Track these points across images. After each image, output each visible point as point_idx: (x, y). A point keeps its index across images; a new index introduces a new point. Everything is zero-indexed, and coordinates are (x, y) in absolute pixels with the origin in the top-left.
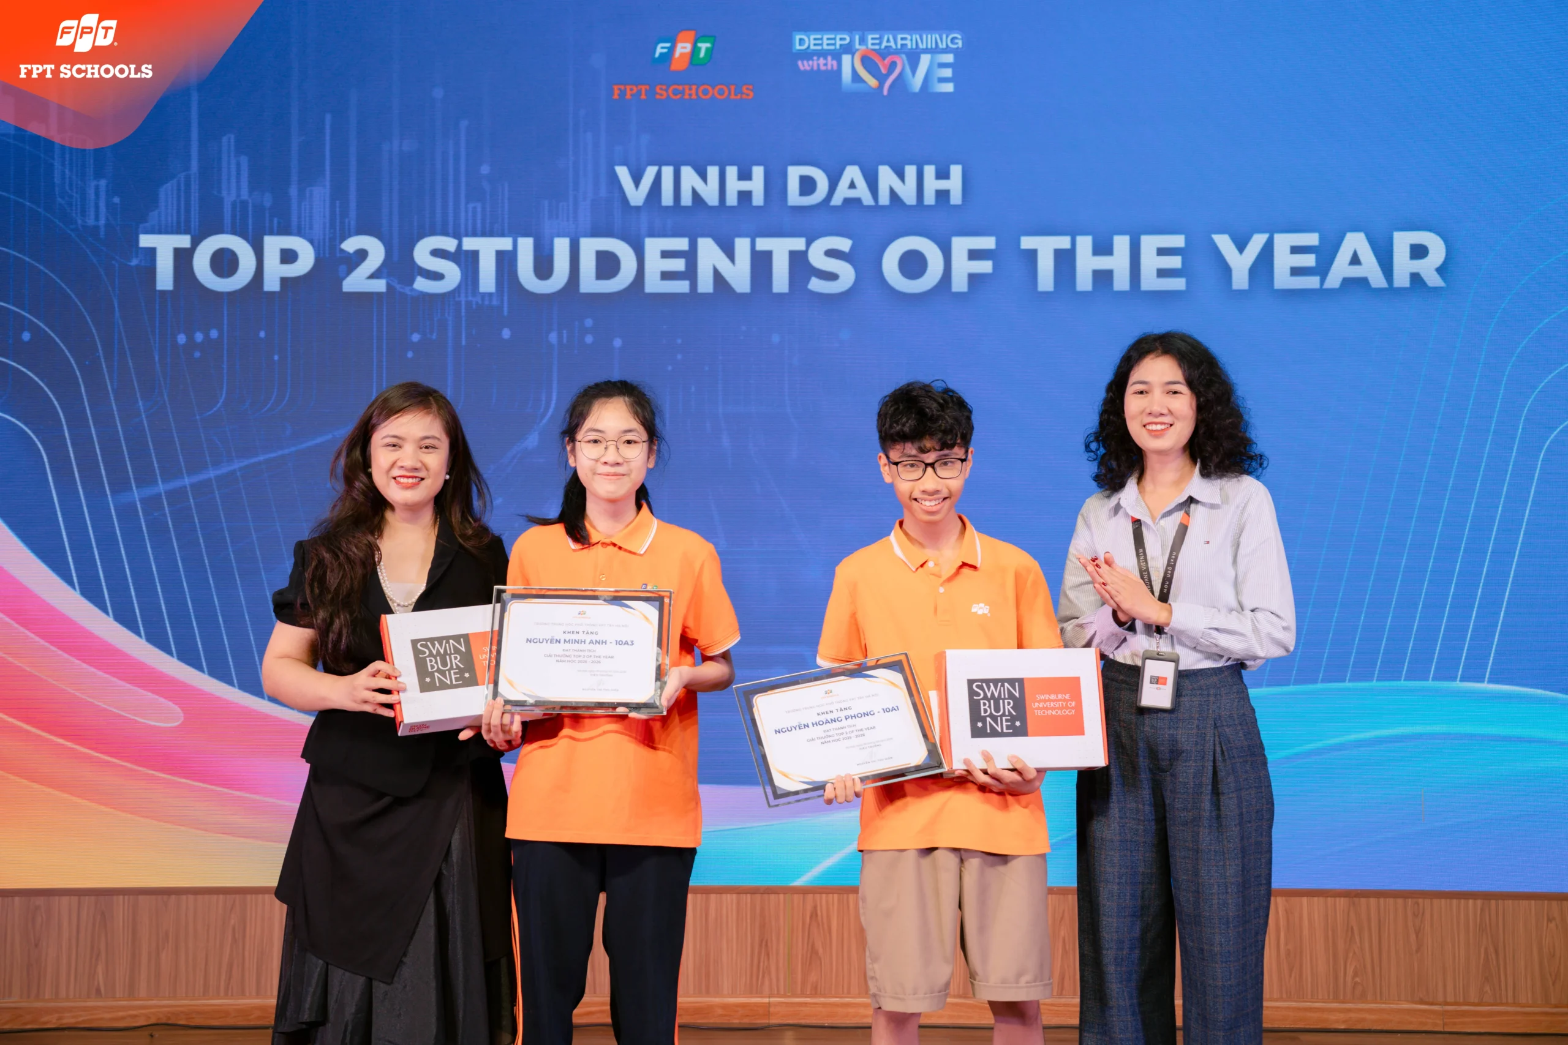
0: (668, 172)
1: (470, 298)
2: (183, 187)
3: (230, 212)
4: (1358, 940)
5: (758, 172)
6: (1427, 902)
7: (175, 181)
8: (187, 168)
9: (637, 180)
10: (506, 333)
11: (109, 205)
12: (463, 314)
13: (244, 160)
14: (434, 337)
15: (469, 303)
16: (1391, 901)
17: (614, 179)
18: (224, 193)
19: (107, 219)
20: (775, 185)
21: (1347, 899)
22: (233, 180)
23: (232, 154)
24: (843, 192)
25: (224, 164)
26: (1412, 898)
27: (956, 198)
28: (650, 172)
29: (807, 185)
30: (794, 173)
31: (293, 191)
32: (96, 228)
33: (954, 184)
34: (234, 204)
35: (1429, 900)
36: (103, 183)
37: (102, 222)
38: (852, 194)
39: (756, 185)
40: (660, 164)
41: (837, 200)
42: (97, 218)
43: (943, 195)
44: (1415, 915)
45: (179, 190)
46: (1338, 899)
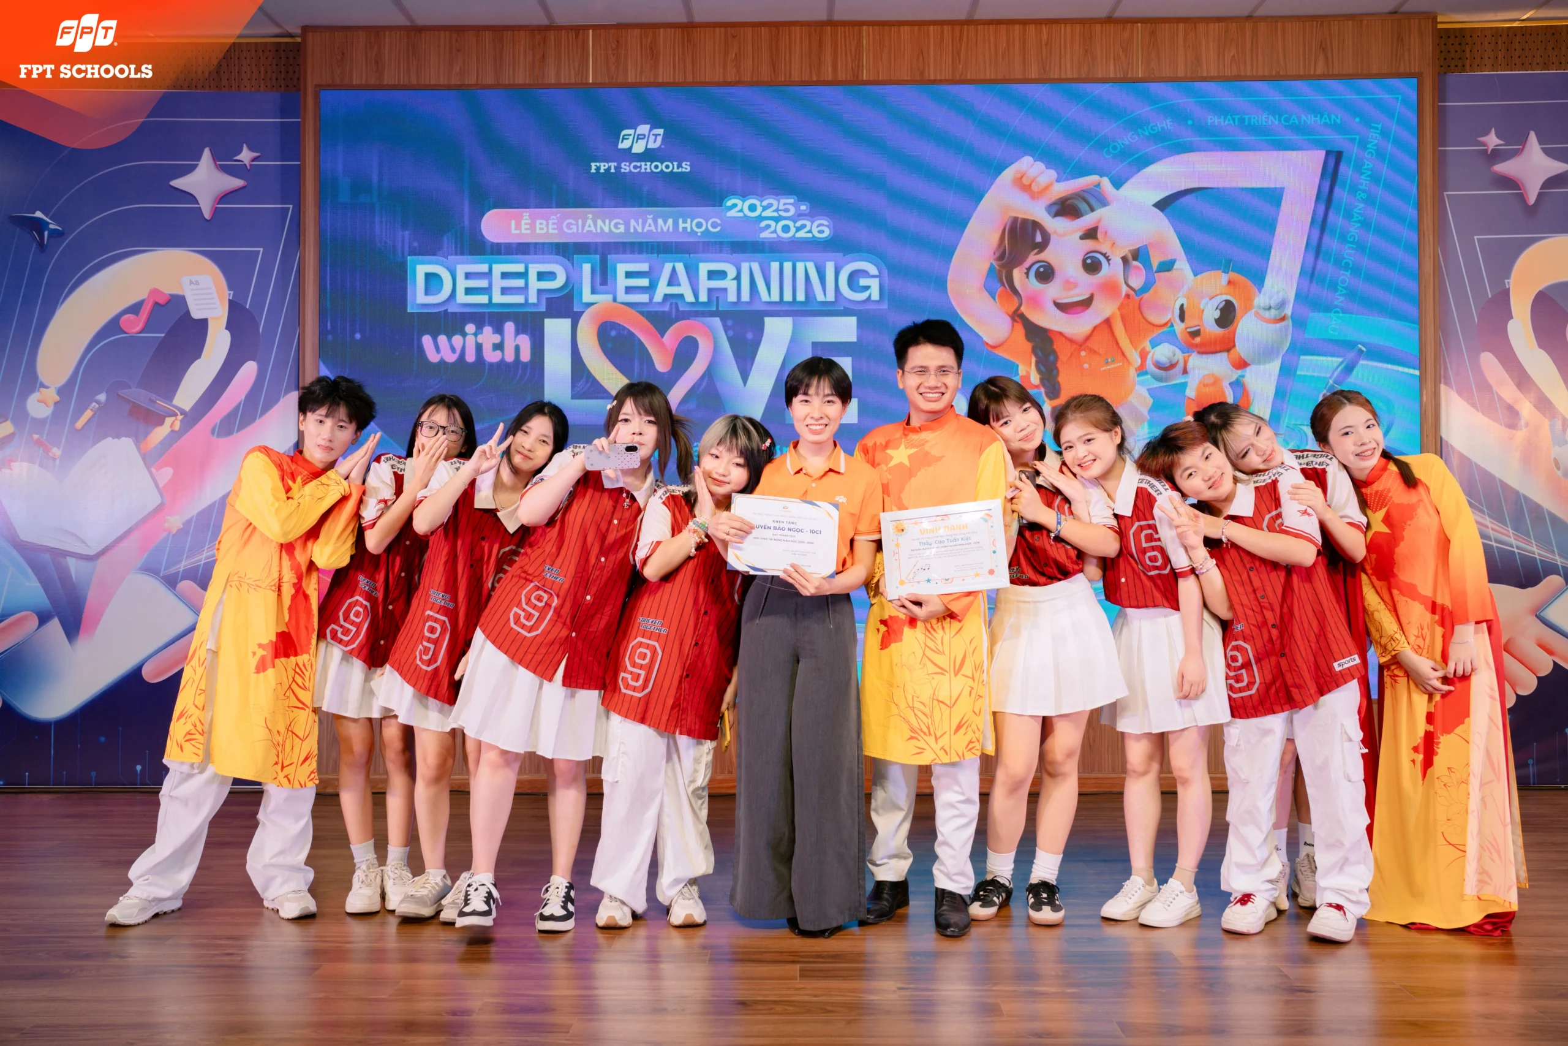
7: (453, 231)
36: (407, 233)
42: (403, 256)
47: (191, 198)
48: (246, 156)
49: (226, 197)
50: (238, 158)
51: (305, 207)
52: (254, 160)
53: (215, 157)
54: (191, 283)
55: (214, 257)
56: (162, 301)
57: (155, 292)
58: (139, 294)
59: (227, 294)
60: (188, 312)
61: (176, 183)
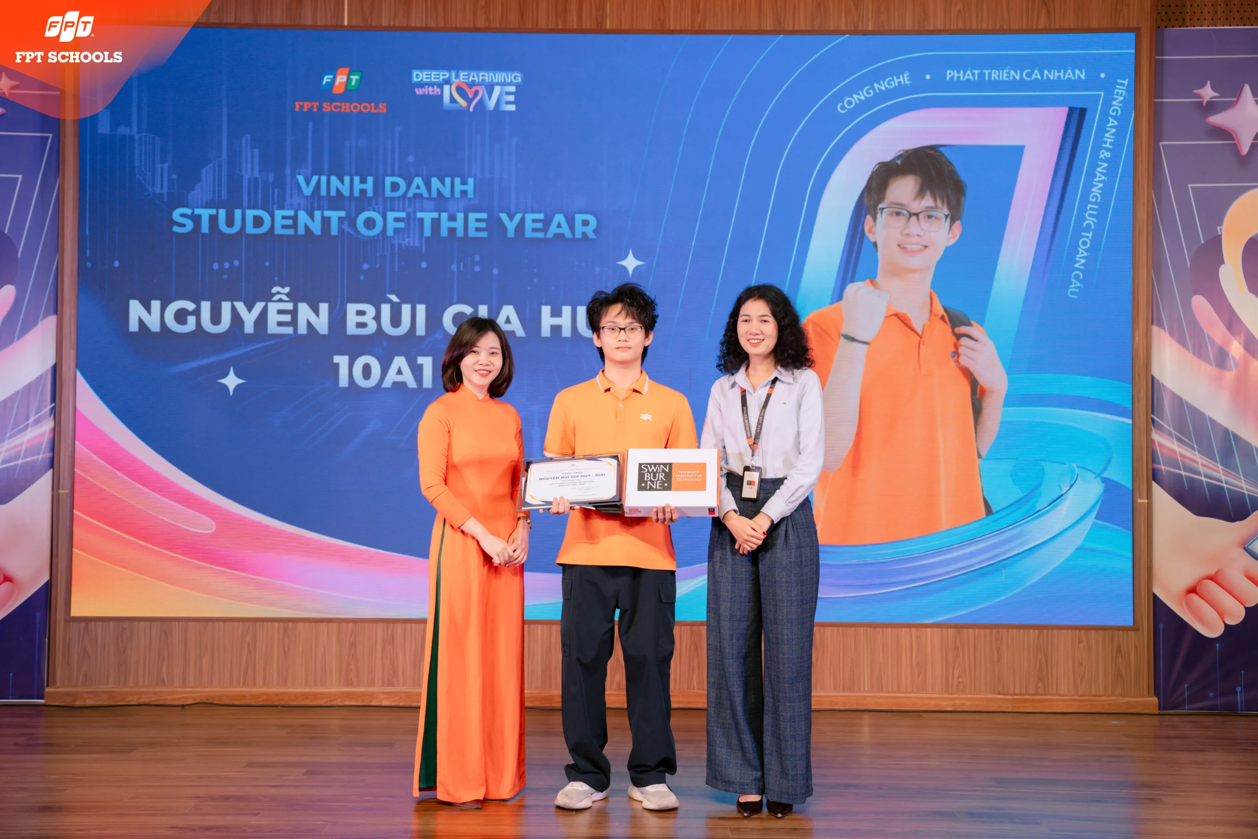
1: (401, 242)
2: (217, 168)
3: (247, 184)
4: (961, 655)
6: (1005, 631)
7: (212, 165)
8: (220, 156)
10: (424, 265)
11: (169, 180)
12: (396, 252)
13: (256, 151)
14: (377, 266)
15: (400, 245)
16: (982, 631)
18: (243, 173)
19: (169, 189)
21: (955, 630)
22: (249, 165)
23: (249, 147)
25: (244, 154)
26: (995, 629)
31: (288, 172)
32: (162, 194)
34: (249, 179)
35: (1006, 630)
36: (166, 166)
37: (165, 190)
42: (162, 187)
44: (997, 640)
45: (214, 171)
46: (949, 629)
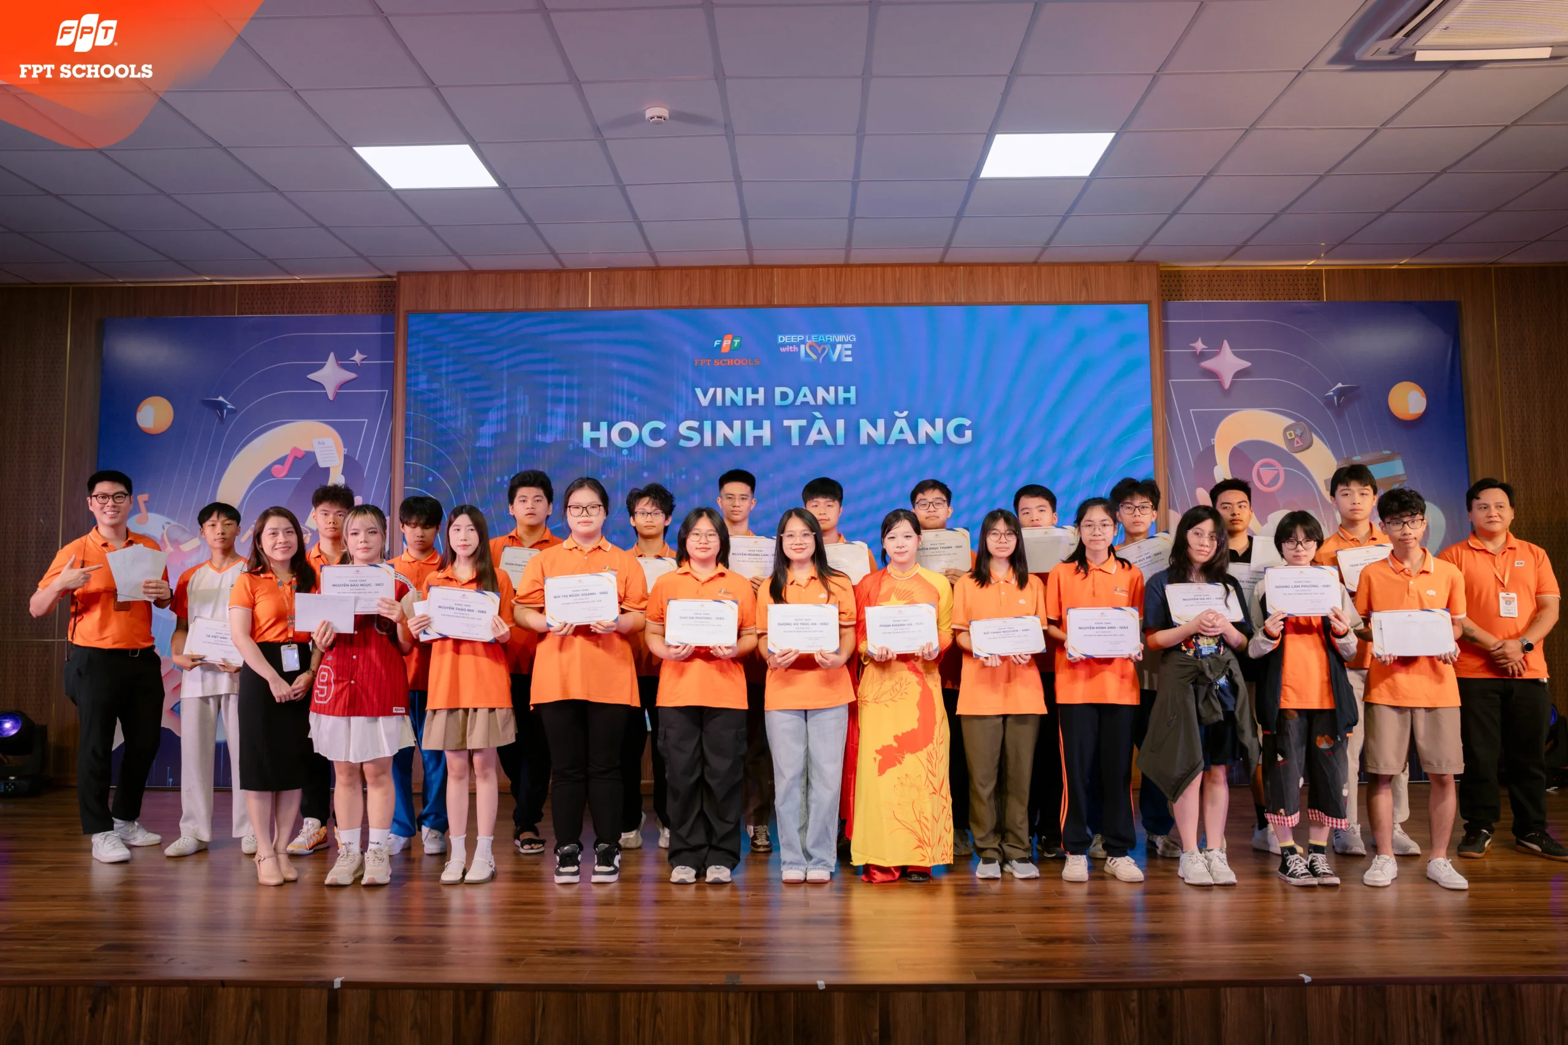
0: (719, 391)
5: (761, 390)
9: (705, 395)
17: (695, 395)
20: (769, 396)
24: (801, 399)
27: (853, 401)
28: (711, 391)
29: (784, 396)
30: (778, 390)
33: (852, 395)
38: (805, 400)
39: (761, 395)
40: (716, 386)
41: (798, 403)
43: (847, 400)
47: (321, 386)
48: (358, 357)
49: (343, 385)
50: (352, 359)
51: (396, 392)
52: (363, 360)
53: (337, 359)
54: (319, 443)
55: (333, 425)
56: (299, 456)
57: (295, 449)
58: (285, 451)
59: (343, 451)
60: (317, 463)
61: (312, 376)
